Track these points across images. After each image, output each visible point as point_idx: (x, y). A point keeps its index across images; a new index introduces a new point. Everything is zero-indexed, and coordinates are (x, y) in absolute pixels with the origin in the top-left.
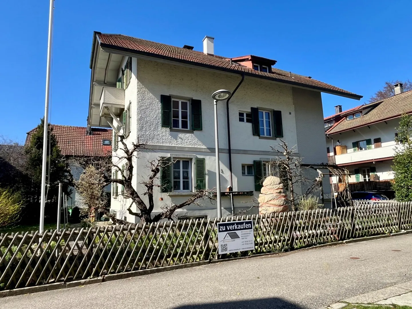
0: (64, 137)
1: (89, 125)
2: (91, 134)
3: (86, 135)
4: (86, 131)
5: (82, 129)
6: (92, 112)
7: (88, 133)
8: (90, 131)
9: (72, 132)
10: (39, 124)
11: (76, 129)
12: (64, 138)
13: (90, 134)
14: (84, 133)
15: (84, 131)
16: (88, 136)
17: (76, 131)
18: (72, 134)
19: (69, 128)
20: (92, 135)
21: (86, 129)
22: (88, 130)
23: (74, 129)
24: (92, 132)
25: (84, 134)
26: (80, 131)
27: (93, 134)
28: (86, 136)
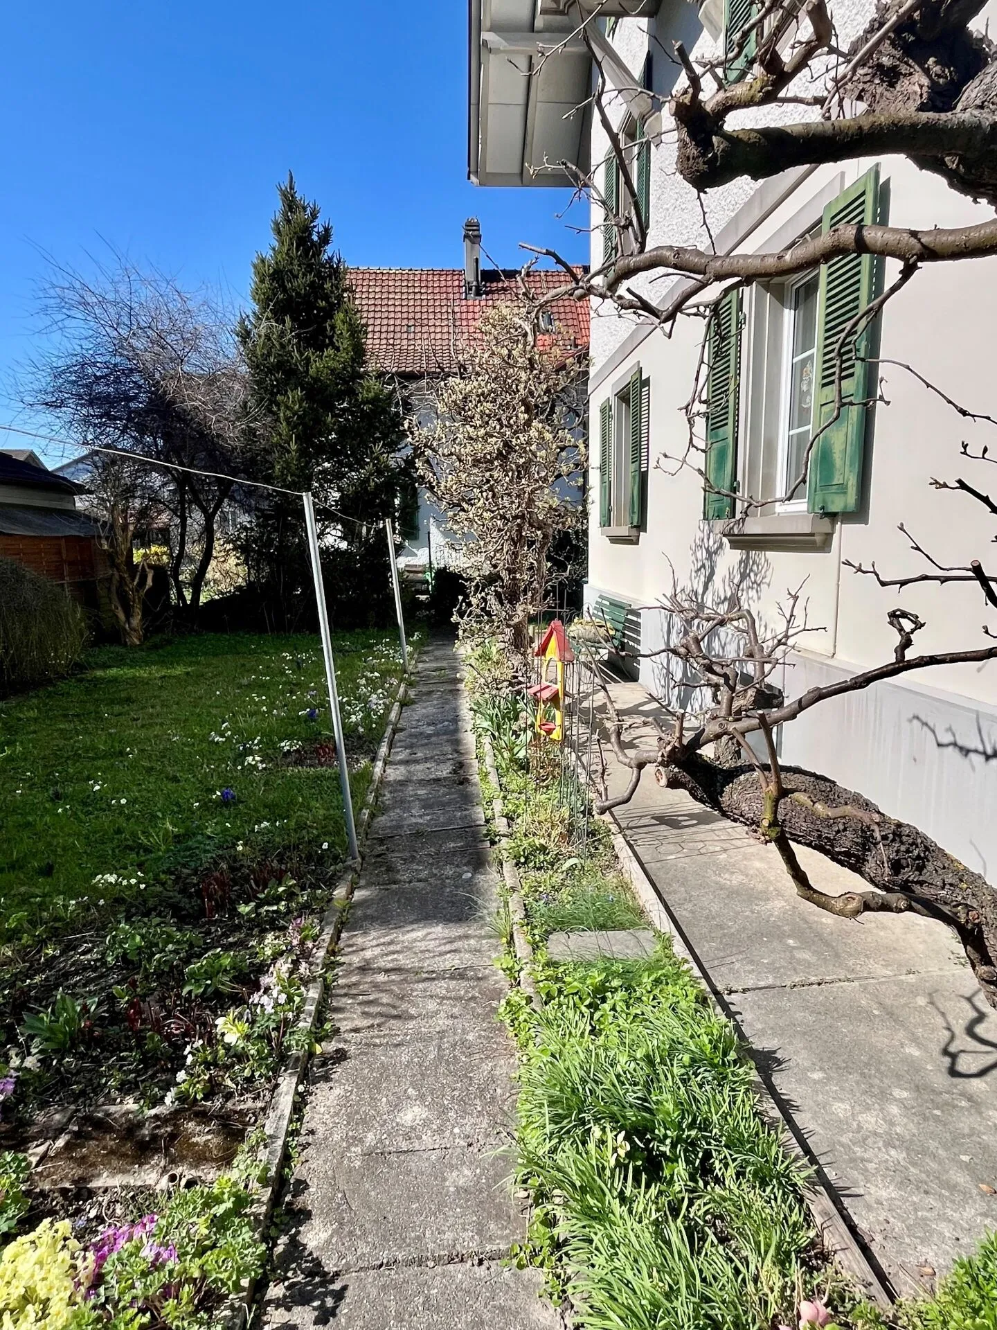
0: (391, 309)
1: (473, 178)
2: (481, 295)
3: (466, 299)
4: (462, 283)
5: (449, 278)
6: (486, 95)
7: (470, 289)
8: (477, 280)
9: (416, 290)
10: (277, 214)
11: (430, 277)
12: (392, 315)
13: (478, 294)
14: (456, 290)
15: (456, 283)
16: (470, 303)
17: (430, 284)
18: (417, 297)
19: (405, 277)
20: (484, 296)
21: (461, 278)
22: (470, 277)
23: (424, 277)
24: (485, 286)
25: (457, 296)
26: (443, 284)
27: (487, 293)
28: (464, 302)
